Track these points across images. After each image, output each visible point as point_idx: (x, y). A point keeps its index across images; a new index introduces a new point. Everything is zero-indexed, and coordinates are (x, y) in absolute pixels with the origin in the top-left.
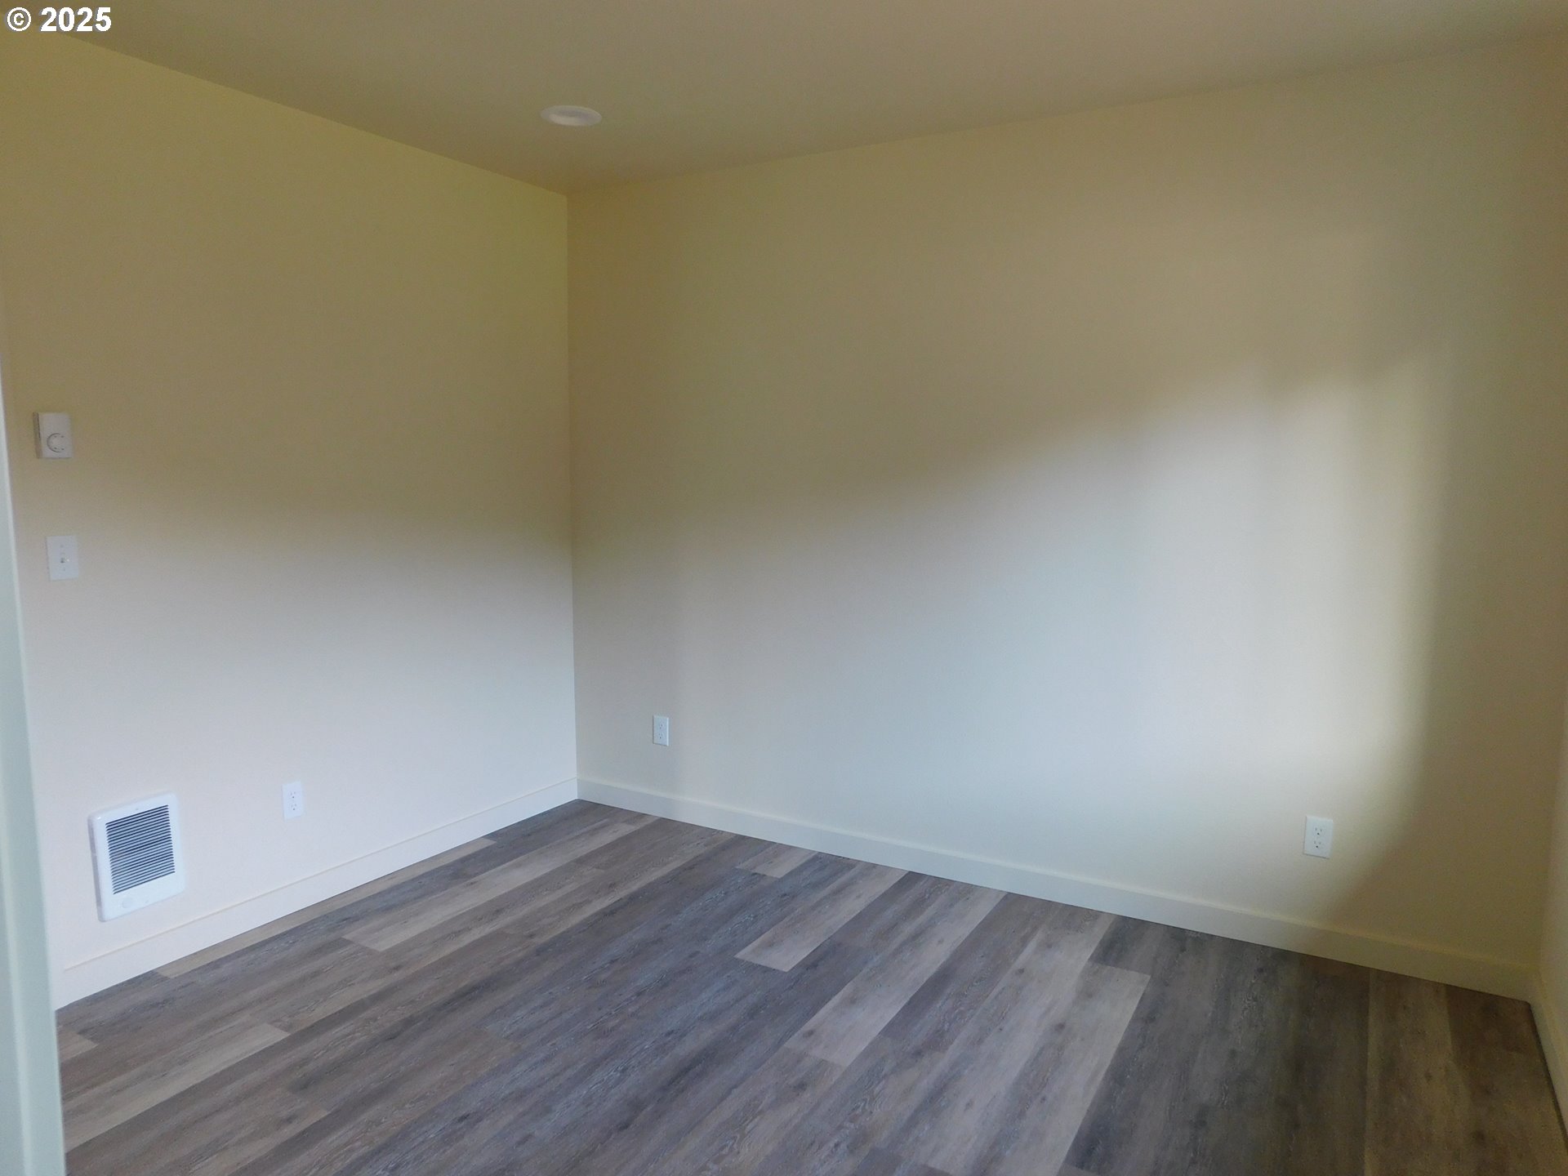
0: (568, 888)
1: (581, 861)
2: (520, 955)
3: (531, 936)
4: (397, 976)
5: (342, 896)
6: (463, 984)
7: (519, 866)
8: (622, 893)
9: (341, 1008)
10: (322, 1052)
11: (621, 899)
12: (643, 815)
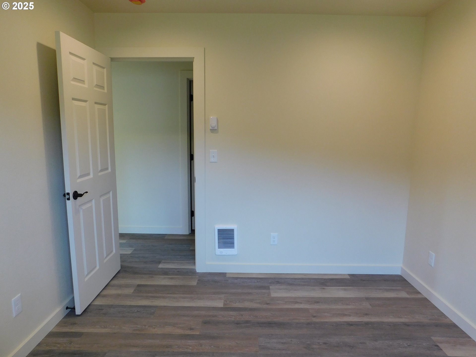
0: (349, 307)
1: (367, 299)
2: (302, 321)
3: (314, 317)
4: (265, 306)
5: (287, 274)
6: (275, 320)
7: (345, 290)
8: (366, 319)
9: (241, 307)
10: (221, 316)
11: (362, 321)
12: (419, 293)
